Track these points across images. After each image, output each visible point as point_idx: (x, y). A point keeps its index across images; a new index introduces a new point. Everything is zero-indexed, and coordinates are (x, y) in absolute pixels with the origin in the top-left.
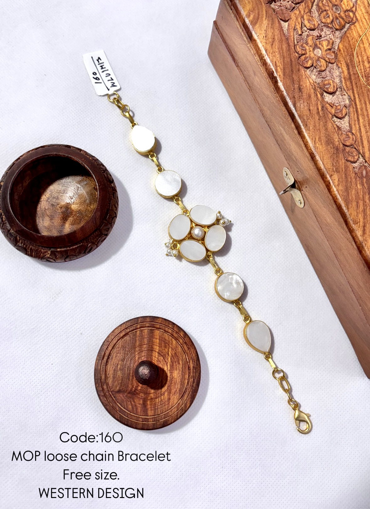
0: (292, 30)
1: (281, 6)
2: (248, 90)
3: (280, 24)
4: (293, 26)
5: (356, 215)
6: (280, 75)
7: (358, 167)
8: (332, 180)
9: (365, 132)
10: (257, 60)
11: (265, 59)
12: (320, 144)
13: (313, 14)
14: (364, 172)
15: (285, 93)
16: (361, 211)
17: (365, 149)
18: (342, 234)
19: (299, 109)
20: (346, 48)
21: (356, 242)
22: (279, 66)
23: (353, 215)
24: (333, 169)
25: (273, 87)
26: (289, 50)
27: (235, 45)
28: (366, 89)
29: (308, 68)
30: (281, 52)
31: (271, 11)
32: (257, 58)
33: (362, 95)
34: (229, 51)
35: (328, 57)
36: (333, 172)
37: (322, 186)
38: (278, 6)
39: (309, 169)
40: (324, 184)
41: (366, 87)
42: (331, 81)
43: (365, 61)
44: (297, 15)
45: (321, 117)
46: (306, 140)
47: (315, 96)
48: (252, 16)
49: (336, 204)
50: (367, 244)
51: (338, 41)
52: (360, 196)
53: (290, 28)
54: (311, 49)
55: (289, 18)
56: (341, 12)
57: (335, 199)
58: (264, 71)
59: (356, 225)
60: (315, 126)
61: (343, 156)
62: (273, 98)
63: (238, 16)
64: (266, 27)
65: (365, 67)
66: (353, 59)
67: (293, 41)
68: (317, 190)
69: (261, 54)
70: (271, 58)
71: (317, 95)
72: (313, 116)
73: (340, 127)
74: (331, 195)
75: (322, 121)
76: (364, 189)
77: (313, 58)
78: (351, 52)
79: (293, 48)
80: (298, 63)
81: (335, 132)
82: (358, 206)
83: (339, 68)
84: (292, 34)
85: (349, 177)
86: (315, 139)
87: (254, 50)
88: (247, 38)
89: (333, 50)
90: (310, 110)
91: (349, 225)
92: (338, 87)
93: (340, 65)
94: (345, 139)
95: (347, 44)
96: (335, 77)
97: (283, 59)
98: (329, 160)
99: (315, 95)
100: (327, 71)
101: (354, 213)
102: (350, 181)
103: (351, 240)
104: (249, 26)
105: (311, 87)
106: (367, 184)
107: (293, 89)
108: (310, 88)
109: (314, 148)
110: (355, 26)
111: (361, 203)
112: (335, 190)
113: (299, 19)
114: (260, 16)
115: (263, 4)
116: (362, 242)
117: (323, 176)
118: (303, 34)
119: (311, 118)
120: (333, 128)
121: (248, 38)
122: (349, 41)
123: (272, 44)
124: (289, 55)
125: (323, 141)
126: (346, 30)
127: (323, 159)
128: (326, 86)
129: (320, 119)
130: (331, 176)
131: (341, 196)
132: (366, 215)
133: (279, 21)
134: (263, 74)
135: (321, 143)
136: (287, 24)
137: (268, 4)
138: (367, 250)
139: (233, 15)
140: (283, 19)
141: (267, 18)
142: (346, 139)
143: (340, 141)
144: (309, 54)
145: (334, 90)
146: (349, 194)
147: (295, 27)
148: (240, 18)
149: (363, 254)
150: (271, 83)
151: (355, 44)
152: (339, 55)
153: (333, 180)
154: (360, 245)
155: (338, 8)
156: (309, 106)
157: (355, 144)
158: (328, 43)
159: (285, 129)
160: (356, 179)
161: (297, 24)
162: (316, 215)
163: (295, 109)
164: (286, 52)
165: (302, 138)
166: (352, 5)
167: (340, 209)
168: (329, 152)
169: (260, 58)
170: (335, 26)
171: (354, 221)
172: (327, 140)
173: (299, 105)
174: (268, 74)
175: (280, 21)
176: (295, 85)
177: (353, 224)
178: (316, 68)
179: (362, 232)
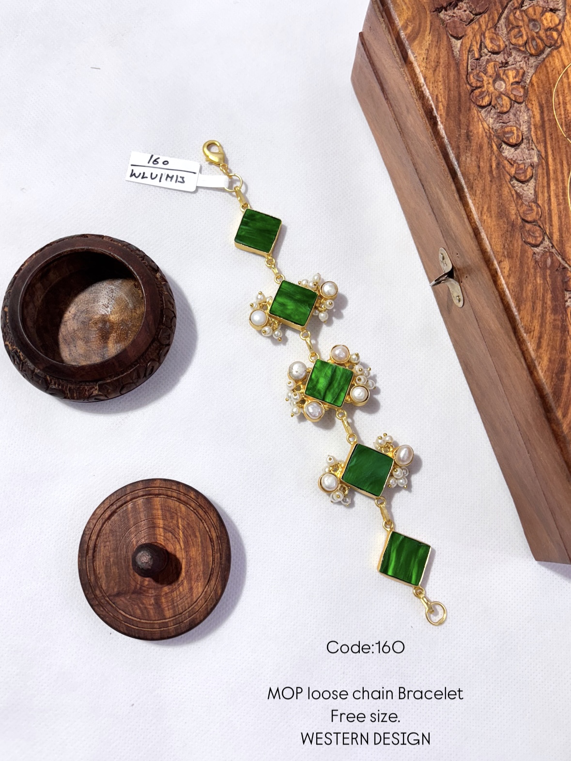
0: (465, 52)
1: (454, 17)
2: (399, 134)
3: (450, 42)
4: (468, 46)
5: (530, 321)
6: (441, 115)
7: (541, 254)
8: (500, 268)
9: (556, 204)
10: (411, 91)
11: (423, 90)
12: (488, 216)
13: (499, 30)
14: (549, 261)
15: (446, 140)
16: (537, 315)
17: (554, 228)
18: (509, 347)
19: (463, 165)
20: (542, 83)
21: (526, 359)
22: (442, 101)
23: (525, 320)
24: (503, 253)
25: (431, 130)
26: (458, 80)
27: (385, 68)
28: (564, 143)
29: (483, 107)
30: (447, 81)
31: (437, 23)
32: (412, 87)
33: (558, 150)
34: (376, 77)
35: (514, 93)
36: (503, 258)
37: (486, 275)
38: (449, 16)
39: (471, 250)
40: (489, 274)
41: (565, 139)
42: (515, 128)
43: (568, 103)
44: (476, 30)
45: (494, 177)
46: (470, 209)
47: (489, 148)
48: (410, 28)
49: (503, 303)
50: (541, 362)
51: (532, 71)
52: (539, 295)
53: (464, 48)
54: (491, 81)
55: (463, 34)
56: (540, 29)
57: (503, 295)
58: (420, 108)
59: (528, 335)
60: (484, 190)
61: (520, 235)
62: (429, 147)
63: (390, 28)
64: (429, 44)
65: (566, 112)
66: (550, 98)
67: (465, 68)
68: (480, 281)
69: (418, 82)
70: (431, 89)
71: (492, 147)
72: (482, 176)
73: (521, 194)
74: (497, 289)
75: (496, 183)
76: (545, 284)
77: (492, 93)
78: (549, 88)
79: (464, 77)
80: (470, 99)
81: (511, 201)
82: (534, 309)
83: (528, 110)
84: (465, 57)
85: (526, 266)
86: (483, 208)
87: (409, 76)
88: (400, 60)
89: (523, 84)
90: (479, 167)
91: (519, 334)
92: (524, 137)
93: (530, 106)
94: (525, 212)
95: (544, 77)
96: (522, 123)
97: (448, 92)
98: (499, 240)
99: (490, 146)
100: (511, 114)
101: (527, 318)
102: (527, 272)
103: (520, 356)
104: (404, 42)
105: (484, 134)
106: (551, 278)
107: (457, 136)
108: (482, 135)
109: (479, 222)
110: (559, 52)
111: (539, 305)
112: (503, 282)
113: (478, 37)
114: (422, 30)
115: (428, 12)
116: (535, 360)
117: (488, 262)
118: (482, 59)
119: (479, 179)
120: (510, 195)
121: (402, 59)
122: (548, 73)
123: (435, 70)
124: (457, 86)
125: (493, 212)
126: (545, 56)
127: (491, 238)
128: (506, 134)
129: (493, 180)
130: (500, 262)
131: (511, 292)
132: (545, 322)
133: (448, 37)
134: (418, 112)
135: (490, 214)
136: (459, 43)
137: (435, 12)
138: (540, 371)
139: (384, 26)
140: (455, 35)
141: (431, 32)
142: (528, 212)
143: (518, 215)
144: (487, 87)
145: (517, 141)
146: (523, 290)
147: (470, 48)
148: (393, 30)
149: (535, 376)
150: (428, 125)
151: (556, 77)
152: (531, 91)
153: (502, 268)
154: (531, 364)
155: (537, 24)
156: (479, 160)
157: (540, 221)
158: (516, 75)
159: (443, 193)
160: (535, 270)
161: (474, 43)
162: (478, 319)
163: (458, 163)
164: (453, 82)
165: (464, 206)
166: (557, 21)
167: (508, 310)
168: (501, 228)
169: (416, 89)
170: (529, 50)
171: (527, 328)
172: (499, 211)
173: (464, 159)
174: (425, 112)
175: (450, 37)
176: (462, 131)
177: (525, 332)
178: (494, 107)
179: (536, 344)
